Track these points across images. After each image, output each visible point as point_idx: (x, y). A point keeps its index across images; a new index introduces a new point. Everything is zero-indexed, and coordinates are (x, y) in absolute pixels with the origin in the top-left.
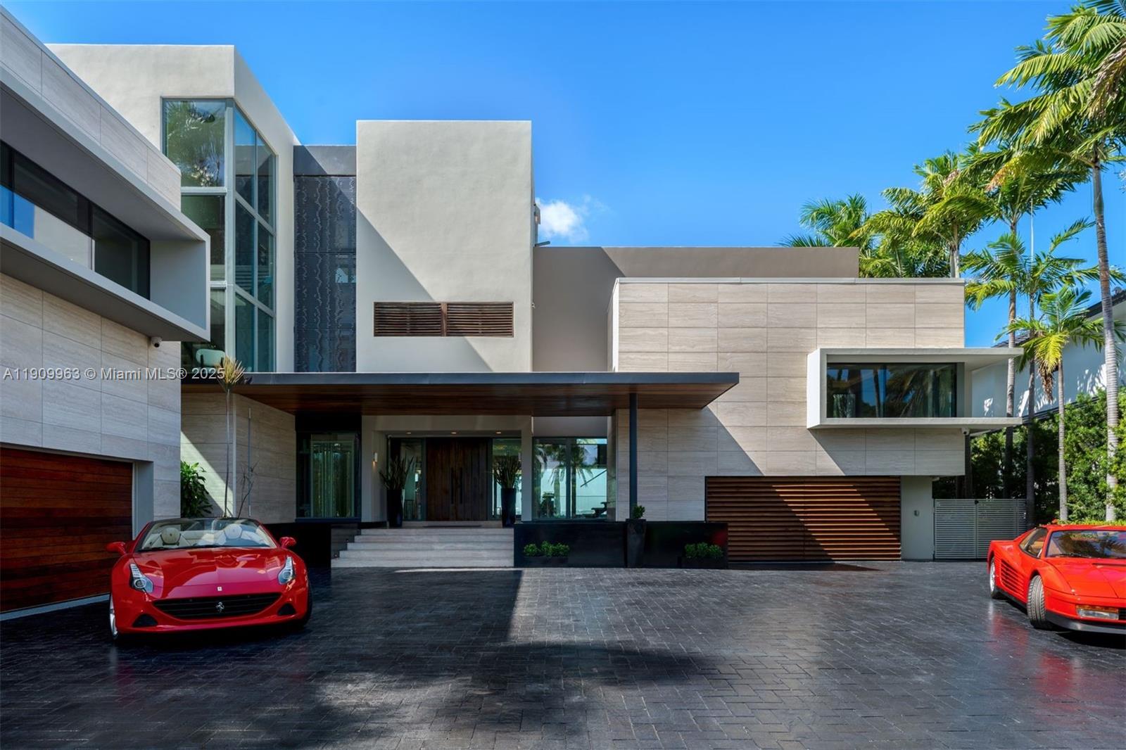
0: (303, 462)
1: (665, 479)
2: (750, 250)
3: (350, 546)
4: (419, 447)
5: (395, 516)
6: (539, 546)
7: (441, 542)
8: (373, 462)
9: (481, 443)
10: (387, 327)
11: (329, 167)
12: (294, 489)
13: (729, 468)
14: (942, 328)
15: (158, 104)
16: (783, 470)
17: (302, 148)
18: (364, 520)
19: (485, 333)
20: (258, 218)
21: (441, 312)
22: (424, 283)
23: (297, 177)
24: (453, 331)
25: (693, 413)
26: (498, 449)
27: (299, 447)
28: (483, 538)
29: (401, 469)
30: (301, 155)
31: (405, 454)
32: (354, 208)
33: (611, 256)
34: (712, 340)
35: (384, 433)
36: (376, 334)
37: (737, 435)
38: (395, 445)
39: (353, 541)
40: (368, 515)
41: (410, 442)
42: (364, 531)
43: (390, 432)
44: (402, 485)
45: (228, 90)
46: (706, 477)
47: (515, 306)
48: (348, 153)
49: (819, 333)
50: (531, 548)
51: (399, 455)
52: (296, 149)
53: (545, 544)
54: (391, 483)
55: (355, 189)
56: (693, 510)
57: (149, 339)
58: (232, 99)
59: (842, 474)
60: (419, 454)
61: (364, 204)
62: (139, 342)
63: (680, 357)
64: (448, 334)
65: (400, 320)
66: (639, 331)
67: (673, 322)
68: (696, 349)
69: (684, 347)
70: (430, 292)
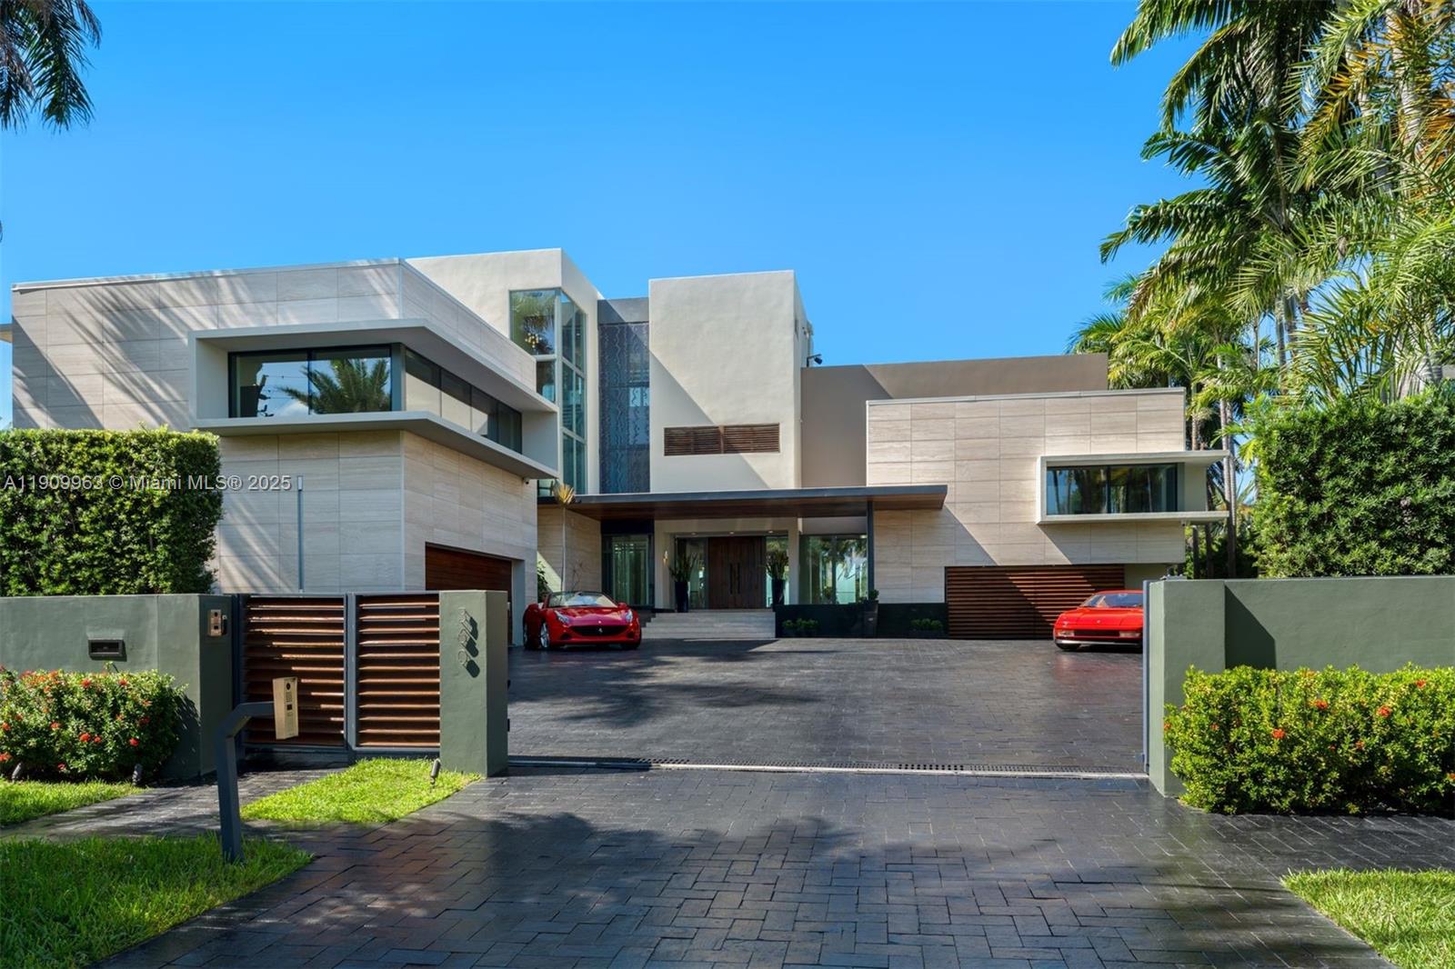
0: (607, 559)
1: (909, 570)
2: (1002, 360)
3: (648, 624)
4: (702, 545)
5: (682, 602)
6: (794, 621)
7: (720, 622)
8: (663, 558)
9: (757, 540)
10: (676, 448)
11: (627, 316)
12: (600, 582)
13: (966, 560)
14: (1163, 432)
15: (507, 295)
16: (1015, 561)
17: (605, 301)
18: (656, 607)
19: (755, 450)
20: (575, 370)
21: (719, 432)
22: (706, 410)
23: (600, 325)
24: (730, 449)
25: (934, 513)
26: (773, 546)
27: (604, 547)
28: (753, 619)
29: (687, 565)
30: (603, 307)
31: (690, 551)
32: (647, 348)
33: (871, 372)
34: (951, 451)
35: (673, 535)
36: (666, 454)
37: (972, 531)
38: (681, 544)
39: (649, 621)
40: (659, 604)
41: (695, 542)
42: (657, 615)
43: (679, 534)
44: (688, 578)
45: (558, 283)
46: (946, 568)
47: (781, 427)
48: (642, 303)
49: (1047, 441)
50: (788, 623)
51: (685, 552)
52: (600, 303)
53: (799, 620)
54: (679, 576)
55: (648, 333)
56: (935, 593)
57: (523, 479)
58: (560, 288)
59: (1070, 563)
60: (702, 551)
61: (656, 347)
62: (518, 482)
63: (922, 466)
64: (725, 452)
65: (686, 442)
66: (887, 445)
67: (916, 436)
68: (936, 458)
69: (926, 458)
70: (710, 417)
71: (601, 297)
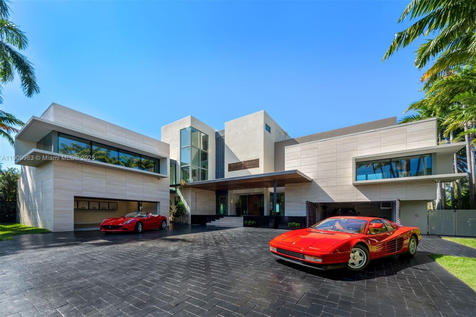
1: (300, 204)
8: (231, 201)
10: (231, 169)
11: (221, 135)
12: (215, 208)
14: (422, 140)
15: (180, 131)
16: (343, 200)
18: (228, 215)
20: (202, 150)
22: (238, 157)
23: (216, 139)
27: (217, 198)
30: (217, 133)
34: (316, 160)
36: (229, 171)
37: (325, 189)
47: (260, 159)
49: (358, 152)
50: (246, 222)
53: (250, 221)
57: (158, 178)
58: (191, 126)
59: (369, 201)
61: (226, 141)
63: (304, 167)
64: (244, 169)
65: (234, 167)
66: (292, 161)
67: (302, 156)
68: (311, 163)
69: (306, 164)
70: (240, 159)
71: (217, 131)
